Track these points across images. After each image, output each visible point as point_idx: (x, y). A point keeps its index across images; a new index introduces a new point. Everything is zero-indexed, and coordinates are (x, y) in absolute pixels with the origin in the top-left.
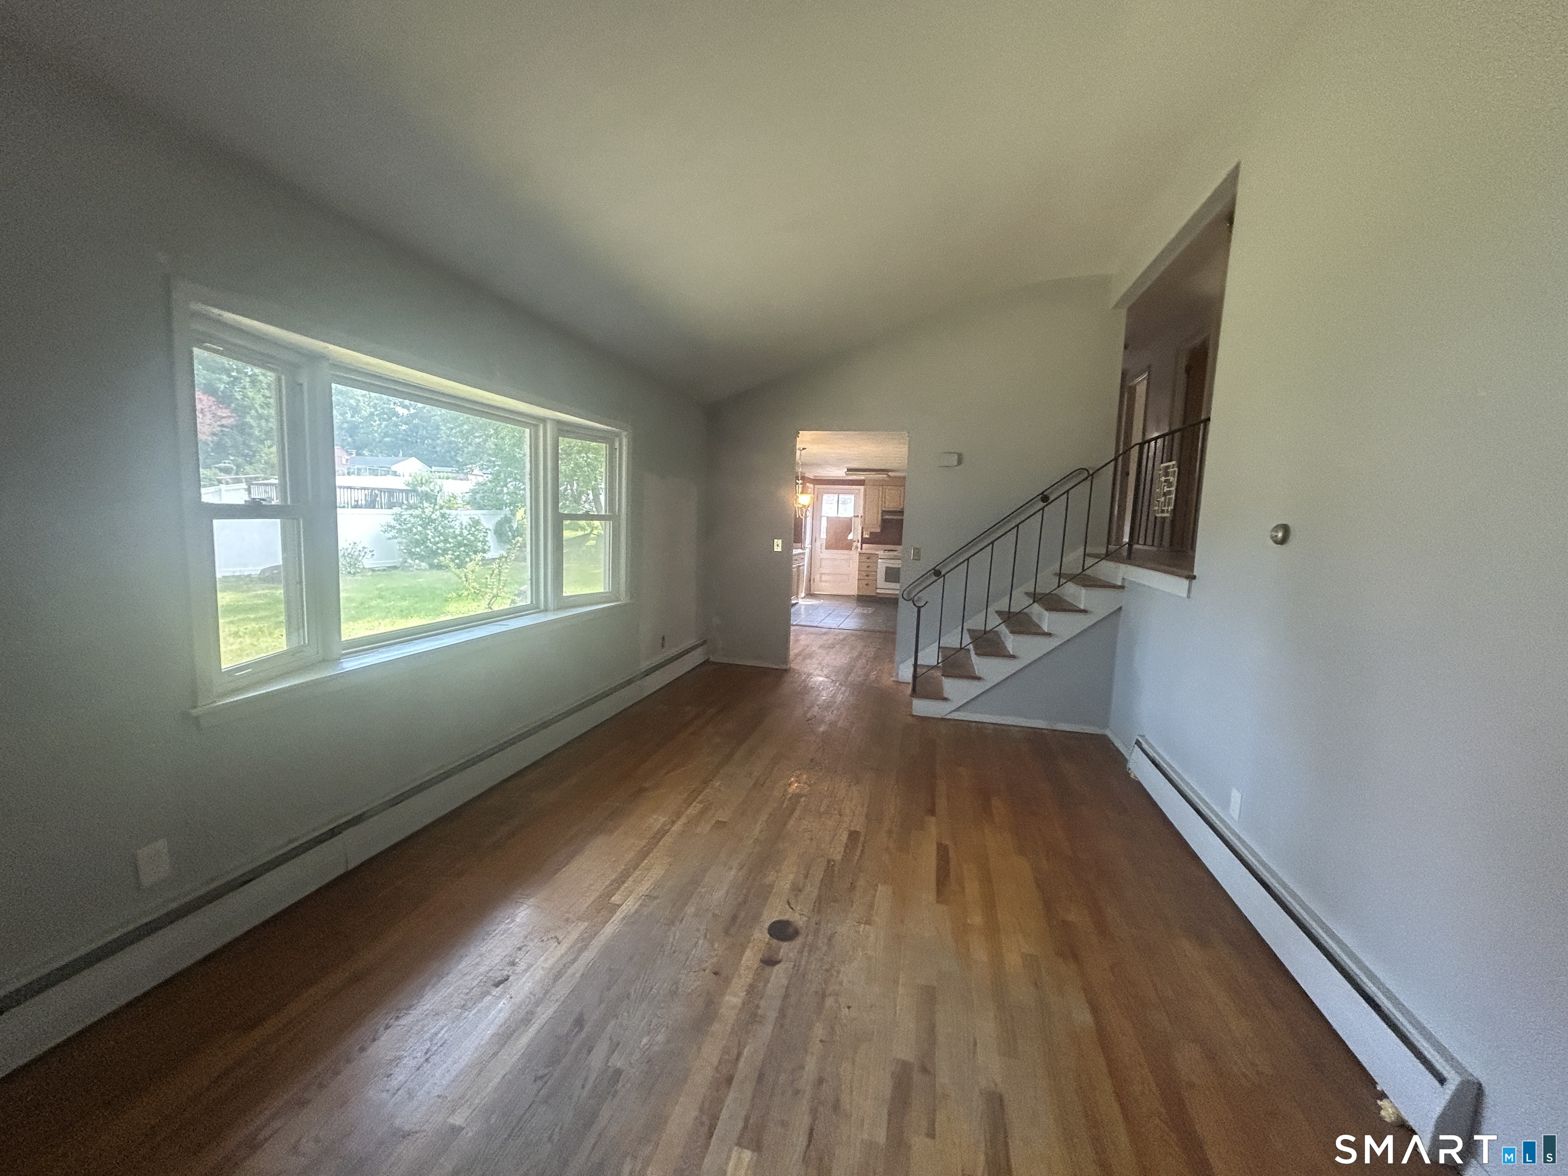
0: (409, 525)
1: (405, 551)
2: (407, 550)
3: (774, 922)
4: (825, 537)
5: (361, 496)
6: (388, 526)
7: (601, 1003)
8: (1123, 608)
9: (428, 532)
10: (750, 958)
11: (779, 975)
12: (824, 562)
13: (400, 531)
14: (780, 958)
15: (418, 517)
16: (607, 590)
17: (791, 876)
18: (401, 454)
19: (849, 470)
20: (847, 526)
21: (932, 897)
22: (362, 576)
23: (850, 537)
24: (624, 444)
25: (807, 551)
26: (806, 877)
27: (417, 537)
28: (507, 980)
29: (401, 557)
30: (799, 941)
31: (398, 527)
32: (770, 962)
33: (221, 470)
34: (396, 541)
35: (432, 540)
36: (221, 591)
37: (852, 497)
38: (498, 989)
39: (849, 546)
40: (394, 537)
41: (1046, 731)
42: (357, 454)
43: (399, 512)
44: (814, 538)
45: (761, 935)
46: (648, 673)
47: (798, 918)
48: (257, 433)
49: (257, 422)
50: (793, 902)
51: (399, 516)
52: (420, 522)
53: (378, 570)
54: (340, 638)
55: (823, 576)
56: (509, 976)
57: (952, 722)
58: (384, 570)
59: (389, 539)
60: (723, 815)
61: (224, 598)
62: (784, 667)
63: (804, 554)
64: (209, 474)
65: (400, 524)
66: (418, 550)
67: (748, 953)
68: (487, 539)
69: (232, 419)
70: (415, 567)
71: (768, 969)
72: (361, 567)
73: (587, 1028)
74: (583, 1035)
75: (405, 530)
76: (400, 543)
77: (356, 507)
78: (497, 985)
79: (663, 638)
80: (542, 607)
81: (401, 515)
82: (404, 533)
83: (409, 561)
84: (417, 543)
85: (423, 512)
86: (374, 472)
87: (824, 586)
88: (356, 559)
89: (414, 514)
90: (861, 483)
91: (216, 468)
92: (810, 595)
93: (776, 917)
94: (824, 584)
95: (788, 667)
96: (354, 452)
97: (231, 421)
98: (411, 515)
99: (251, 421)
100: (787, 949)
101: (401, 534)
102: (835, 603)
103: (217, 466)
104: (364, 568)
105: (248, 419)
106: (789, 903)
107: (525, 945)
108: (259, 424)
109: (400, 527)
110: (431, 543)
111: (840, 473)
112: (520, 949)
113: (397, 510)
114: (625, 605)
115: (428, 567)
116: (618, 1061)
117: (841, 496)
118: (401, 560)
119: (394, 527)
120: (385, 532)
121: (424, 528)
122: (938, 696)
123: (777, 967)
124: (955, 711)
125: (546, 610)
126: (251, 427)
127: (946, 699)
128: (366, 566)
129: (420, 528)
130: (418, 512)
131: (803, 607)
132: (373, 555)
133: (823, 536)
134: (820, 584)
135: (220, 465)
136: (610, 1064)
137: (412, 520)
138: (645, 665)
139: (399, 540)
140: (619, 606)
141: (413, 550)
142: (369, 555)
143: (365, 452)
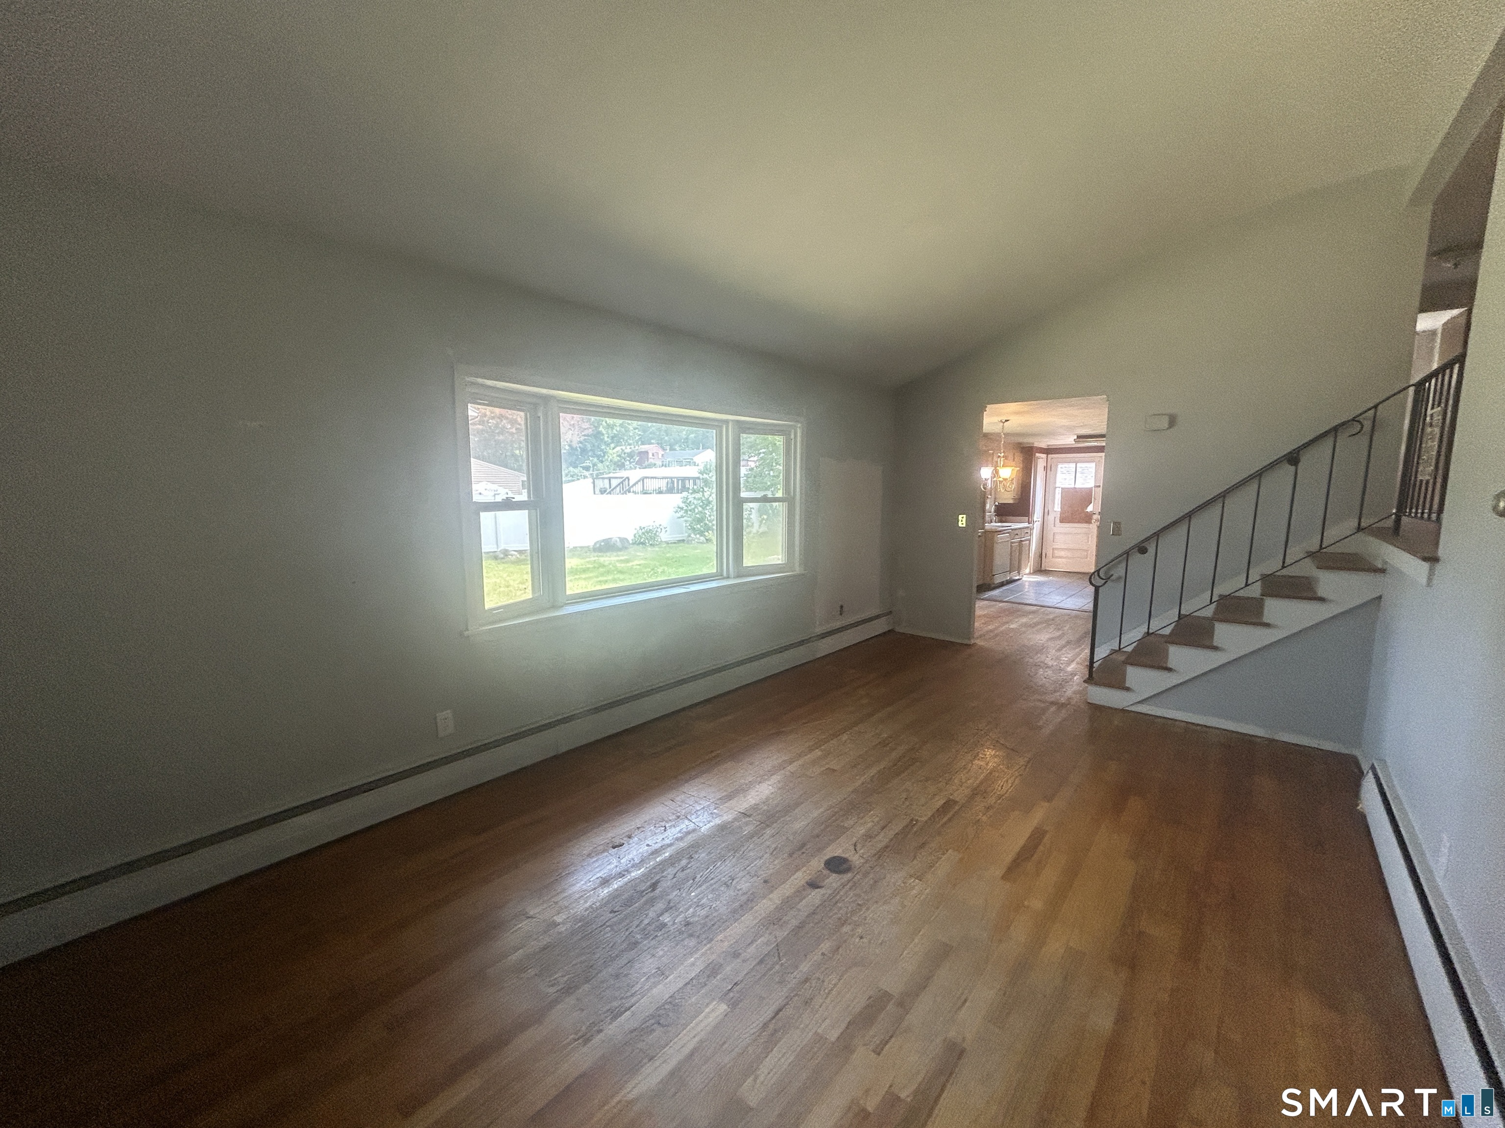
0: (693, 507)
1: (689, 527)
2: (691, 526)
3: (834, 857)
4: (1060, 510)
5: (663, 484)
6: (678, 507)
7: (674, 877)
8: (1383, 597)
9: (706, 512)
10: (800, 878)
11: (815, 897)
12: (1057, 537)
13: (686, 511)
14: (823, 884)
15: (699, 500)
16: (784, 562)
17: (870, 825)
18: (701, 448)
19: (1079, 437)
20: (1086, 497)
21: (999, 872)
22: (659, 548)
23: (1090, 509)
24: (798, 433)
25: (1037, 526)
26: (883, 828)
27: (698, 516)
28: (621, 846)
29: (686, 532)
30: (849, 875)
31: (685, 508)
32: (813, 885)
33: (584, 468)
34: (682, 519)
35: (709, 518)
36: (568, 558)
37: (1093, 465)
38: (613, 850)
39: (1087, 518)
40: (682, 517)
41: (1259, 740)
42: (671, 450)
43: (686, 496)
44: (1046, 511)
45: (817, 864)
46: (824, 636)
47: (856, 860)
48: (606, 439)
49: (607, 430)
50: (859, 847)
51: (685, 501)
52: (701, 504)
53: (671, 543)
54: (566, 593)
55: (1056, 552)
56: (624, 844)
57: (1132, 714)
58: (675, 543)
59: (679, 518)
60: (834, 765)
61: (571, 563)
62: (966, 642)
63: (1032, 529)
64: (576, 472)
65: (686, 506)
66: (699, 526)
67: (799, 874)
68: (751, 516)
69: (590, 430)
70: (696, 540)
71: (809, 890)
72: (659, 540)
73: (657, 891)
74: (652, 894)
75: (690, 511)
76: (686, 521)
77: (660, 492)
78: (614, 847)
79: (842, 607)
80: (725, 574)
81: (687, 499)
82: (689, 513)
83: (693, 535)
84: (699, 521)
85: (703, 495)
86: (680, 463)
87: (1060, 561)
88: (655, 534)
89: (697, 497)
90: (1100, 449)
91: (581, 467)
92: (1039, 570)
93: (838, 853)
94: (1057, 560)
95: (972, 642)
96: (668, 447)
97: (590, 431)
98: (695, 498)
99: (603, 430)
100: (833, 880)
101: (687, 514)
102: (1065, 580)
103: (581, 465)
104: (661, 541)
105: (601, 429)
106: (855, 845)
107: (643, 827)
108: (607, 432)
109: (686, 509)
110: (708, 520)
111: (1069, 440)
112: (638, 828)
113: (685, 494)
114: (799, 575)
115: (705, 541)
116: (666, 918)
117: (1079, 465)
118: (687, 534)
119: (682, 509)
120: (676, 512)
121: (703, 509)
122: (1121, 685)
123: (817, 890)
124: (1139, 702)
125: (728, 577)
126: (603, 435)
127: (1128, 689)
128: (663, 540)
129: (700, 509)
130: (699, 495)
131: (1027, 584)
132: (666, 531)
133: (1057, 508)
134: (1054, 559)
135: (584, 464)
136: (661, 918)
137: (695, 502)
138: (819, 630)
139: (685, 518)
140: (794, 576)
141: (695, 527)
142: (664, 530)
143: (677, 447)
